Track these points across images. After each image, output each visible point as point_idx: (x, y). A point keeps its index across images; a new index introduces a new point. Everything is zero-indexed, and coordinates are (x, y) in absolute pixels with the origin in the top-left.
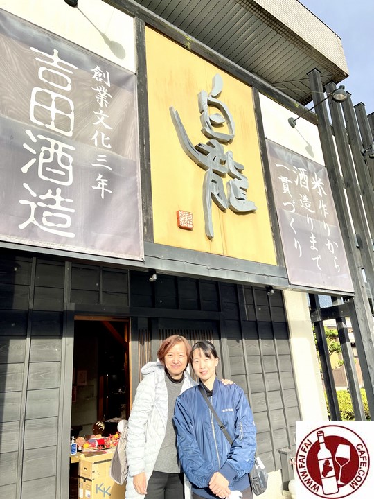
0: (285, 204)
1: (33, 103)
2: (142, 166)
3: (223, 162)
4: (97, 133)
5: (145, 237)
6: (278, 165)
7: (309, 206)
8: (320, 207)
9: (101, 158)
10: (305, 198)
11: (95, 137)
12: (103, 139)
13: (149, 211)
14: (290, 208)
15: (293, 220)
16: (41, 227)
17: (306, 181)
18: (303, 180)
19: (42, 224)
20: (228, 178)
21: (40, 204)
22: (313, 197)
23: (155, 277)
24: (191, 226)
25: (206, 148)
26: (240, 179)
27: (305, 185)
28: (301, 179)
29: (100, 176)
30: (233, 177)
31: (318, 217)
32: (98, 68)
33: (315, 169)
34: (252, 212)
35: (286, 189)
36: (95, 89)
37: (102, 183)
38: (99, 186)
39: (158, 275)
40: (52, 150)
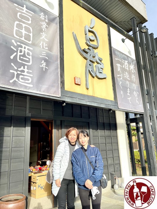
0: (118, 76)
1: (15, 28)
2: (61, 57)
3: (94, 57)
4: (42, 42)
5: (61, 88)
6: (116, 59)
7: (128, 77)
8: (132, 77)
9: (43, 53)
10: (127, 73)
11: (41, 44)
12: (44, 45)
13: (63, 76)
14: (120, 77)
15: (121, 82)
16: (19, 82)
17: (128, 66)
18: (126, 66)
19: (19, 81)
20: (96, 64)
21: (19, 72)
22: (130, 73)
23: (65, 104)
24: (80, 84)
25: (87, 51)
26: (101, 64)
27: (127, 68)
28: (125, 65)
29: (43, 61)
30: (98, 63)
31: (131, 81)
32: (42, 13)
33: (131, 61)
34: (105, 78)
35: (119, 69)
36: (41, 23)
37: (44, 64)
38: (43, 65)
39: (66, 103)
40: (23, 49)
